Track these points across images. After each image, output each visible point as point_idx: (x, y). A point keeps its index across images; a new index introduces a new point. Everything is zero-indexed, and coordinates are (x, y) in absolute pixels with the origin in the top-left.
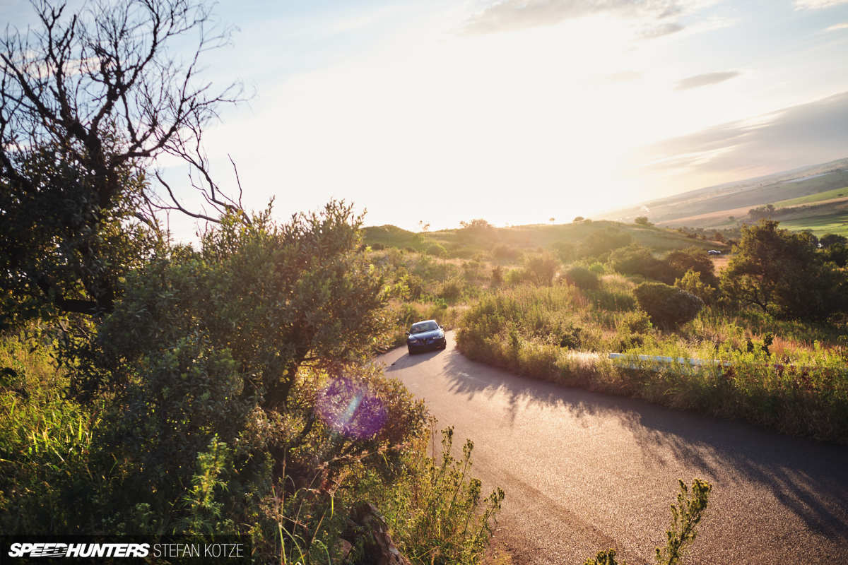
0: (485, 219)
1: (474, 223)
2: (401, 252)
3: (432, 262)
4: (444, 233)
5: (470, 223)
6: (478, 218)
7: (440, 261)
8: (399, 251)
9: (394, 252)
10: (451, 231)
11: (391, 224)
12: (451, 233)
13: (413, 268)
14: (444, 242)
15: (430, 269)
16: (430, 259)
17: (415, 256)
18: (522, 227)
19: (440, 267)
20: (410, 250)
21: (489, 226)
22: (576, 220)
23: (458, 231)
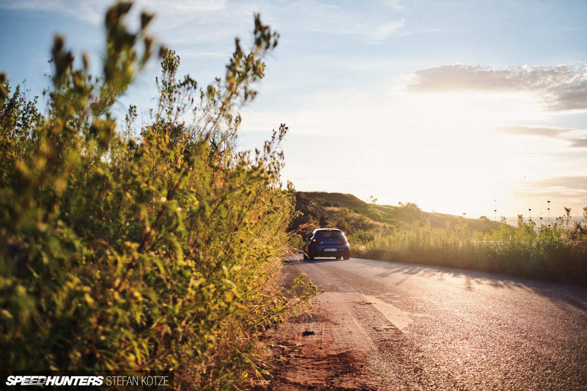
0: (416, 204)
1: (408, 204)
2: (350, 211)
3: (366, 221)
4: (386, 207)
5: (405, 204)
6: (412, 202)
7: (371, 222)
8: (348, 210)
9: (345, 211)
10: (393, 207)
11: (352, 194)
12: (391, 208)
13: (353, 221)
14: (383, 213)
15: (363, 224)
16: (365, 219)
17: (357, 215)
18: (441, 214)
19: (370, 225)
20: (356, 211)
21: (418, 209)
22: (481, 218)
23: (396, 208)
